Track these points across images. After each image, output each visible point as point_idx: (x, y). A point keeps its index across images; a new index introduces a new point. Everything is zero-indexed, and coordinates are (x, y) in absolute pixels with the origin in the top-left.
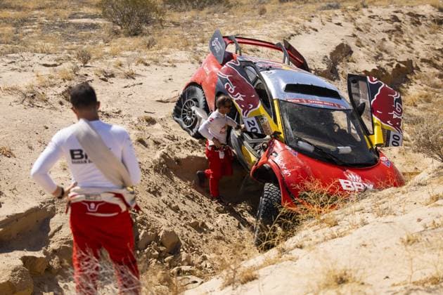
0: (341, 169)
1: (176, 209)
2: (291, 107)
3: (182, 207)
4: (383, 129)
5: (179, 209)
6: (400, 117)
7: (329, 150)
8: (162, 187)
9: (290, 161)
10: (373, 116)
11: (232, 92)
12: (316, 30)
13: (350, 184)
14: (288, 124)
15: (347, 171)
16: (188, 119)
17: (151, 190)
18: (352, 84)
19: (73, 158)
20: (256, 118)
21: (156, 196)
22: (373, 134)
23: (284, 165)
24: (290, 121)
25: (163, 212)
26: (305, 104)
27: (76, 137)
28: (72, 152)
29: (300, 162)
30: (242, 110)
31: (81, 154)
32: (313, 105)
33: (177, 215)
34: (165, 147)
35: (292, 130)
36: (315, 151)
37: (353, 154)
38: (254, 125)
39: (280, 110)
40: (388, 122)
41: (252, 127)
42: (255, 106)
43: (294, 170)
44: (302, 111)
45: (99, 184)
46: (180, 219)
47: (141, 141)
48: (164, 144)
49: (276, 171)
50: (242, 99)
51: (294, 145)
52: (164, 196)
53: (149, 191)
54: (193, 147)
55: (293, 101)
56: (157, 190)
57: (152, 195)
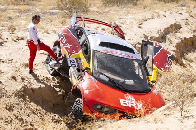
0: (124, 93)
1: (21, 120)
2: (101, 54)
3: (25, 118)
4: (158, 73)
5: (23, 120)
6: (170, 67)
7: (118, 81)
8: (16, 106)
9: (90, 85)
10: (153, 65)
11: (64, 43)
12: (166, 17)
13: (126, 102)
14: (96, 64)
15: (127, 94)
17: (8, 108)
20: (76, 59)
21: (10, 111)
22: (152, 75)
23: (86, 87)
25: (11, 121)
26: (110, 54)
29: (97, 86)
30: (67, 53)
33: (20, 123)
34: (27, 82)
35: (98, 67)
36: (109, 81)
37: (134, 85)
38: (74, 62)
40: (162, 69)
41: (72, 63)
42: (77, 52)
43: (91, 90)
44: (106, 57)
46: (21, 126)
47: (14, 78)
48: (27, 79)
49: (81, 91)
50: (69, 47)
51: (97, 76)
52: (15, 112)
53: (6, 108)
54: (47, 81)
56: (11, 107)
57: (8, 111)
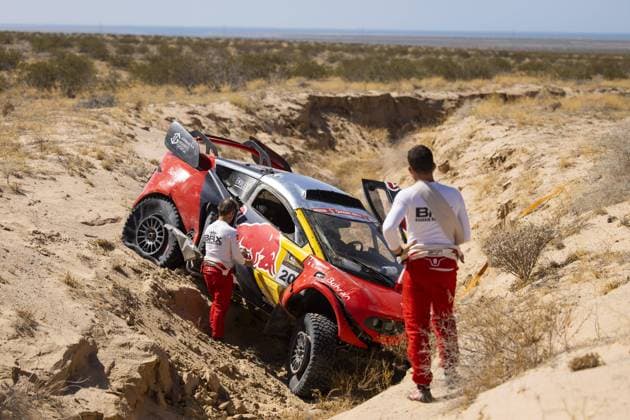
1: (198, 352)
2: (321, 218)
3: (201, 349)
8: (171, 325)
9: (343, 282)
16: (149, 243)
18: (370, 192)
19: (418, 215)
21: (171, 335)
23: (338, 287)
24: (325, 235)
26: (333, 214)
27: (421, 196)
28: (418, 210)
31: (426, 212)
32: (343, 216)
33: (202, 358)
34: (150, 277)
36: (362, 271)
39: (309, 222)
43: (354, 292)
44: (333, 222)
45: (440, 241)
46: (206, 363)
47: (118, 270)
49: (329, 295)
51: (339, 264)
52: (179, 336)
53: (162, 329)
55: (320, 211)
56: (169, 327)
57: (166, 334)
